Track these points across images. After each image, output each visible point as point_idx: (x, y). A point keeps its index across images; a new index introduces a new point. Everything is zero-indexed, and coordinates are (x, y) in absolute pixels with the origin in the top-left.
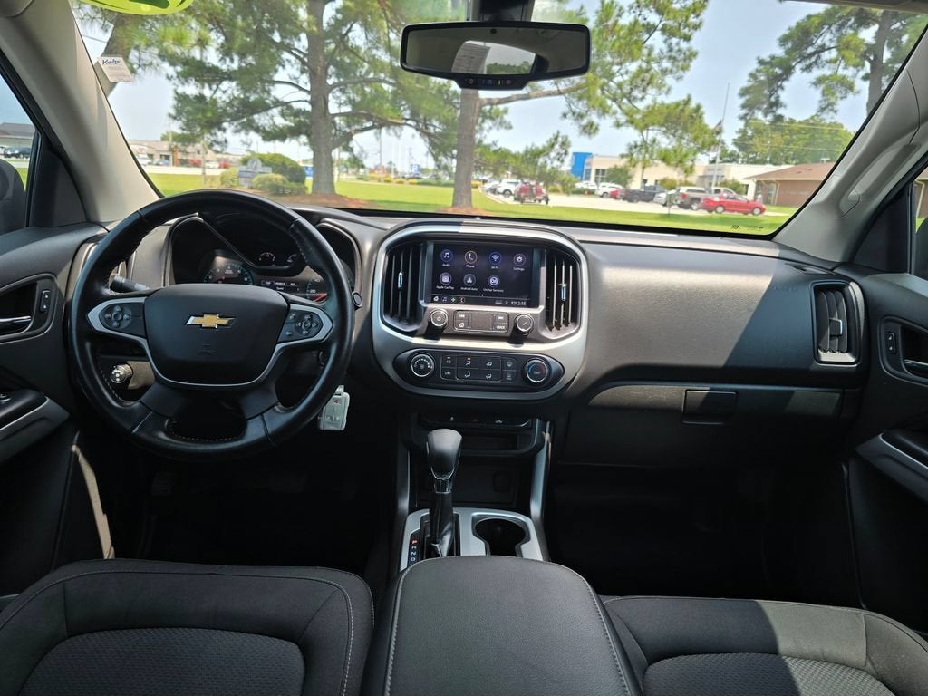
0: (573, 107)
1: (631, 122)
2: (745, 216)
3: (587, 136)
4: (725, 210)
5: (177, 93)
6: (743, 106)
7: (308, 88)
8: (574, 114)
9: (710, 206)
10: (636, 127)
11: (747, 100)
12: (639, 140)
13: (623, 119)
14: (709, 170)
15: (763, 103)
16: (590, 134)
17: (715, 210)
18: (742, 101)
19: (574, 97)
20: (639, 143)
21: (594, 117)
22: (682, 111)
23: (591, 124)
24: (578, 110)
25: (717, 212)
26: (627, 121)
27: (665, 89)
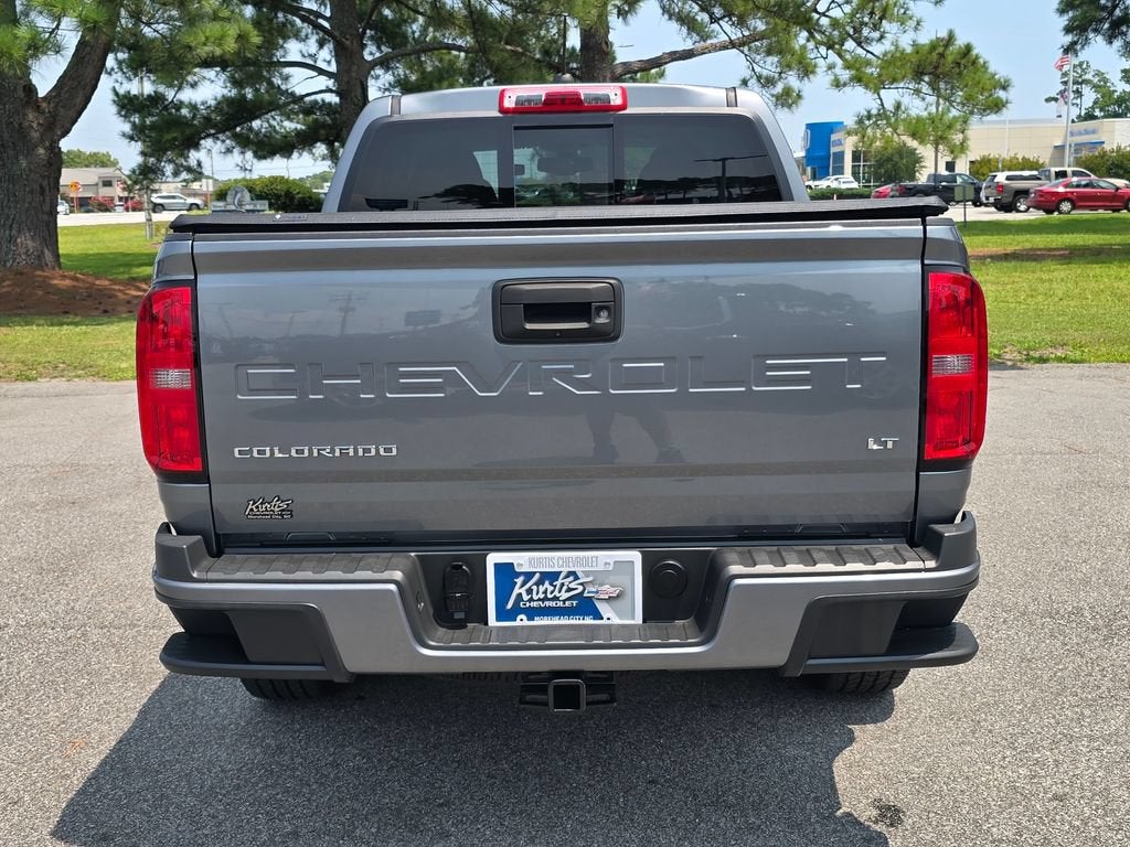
0: (757, 69)
1: (858, 79)
2: (1116, 215)
3: (786, 109)
4: (1074, 208)
5: (117, 94)
6: (1068, 30)
7: (333, 68)
8: (759, 78)
9: (1049, 203)
10: (867, 87)
11: (1072, 20)
12: (874, 107)
13: (845, 75)
14: (1072, 134)
15: (1102, 21)
16: (790, 106)
17: (1057, 209)
18: (1063, 21)
19: (757, 51)
20: (874, 112)
21: (792, 80)
22: (942, 55)
23: (787, 92)
24: (765, 73)
25: (1060, 213)
26: (851, 79)
27: (912, 23)
